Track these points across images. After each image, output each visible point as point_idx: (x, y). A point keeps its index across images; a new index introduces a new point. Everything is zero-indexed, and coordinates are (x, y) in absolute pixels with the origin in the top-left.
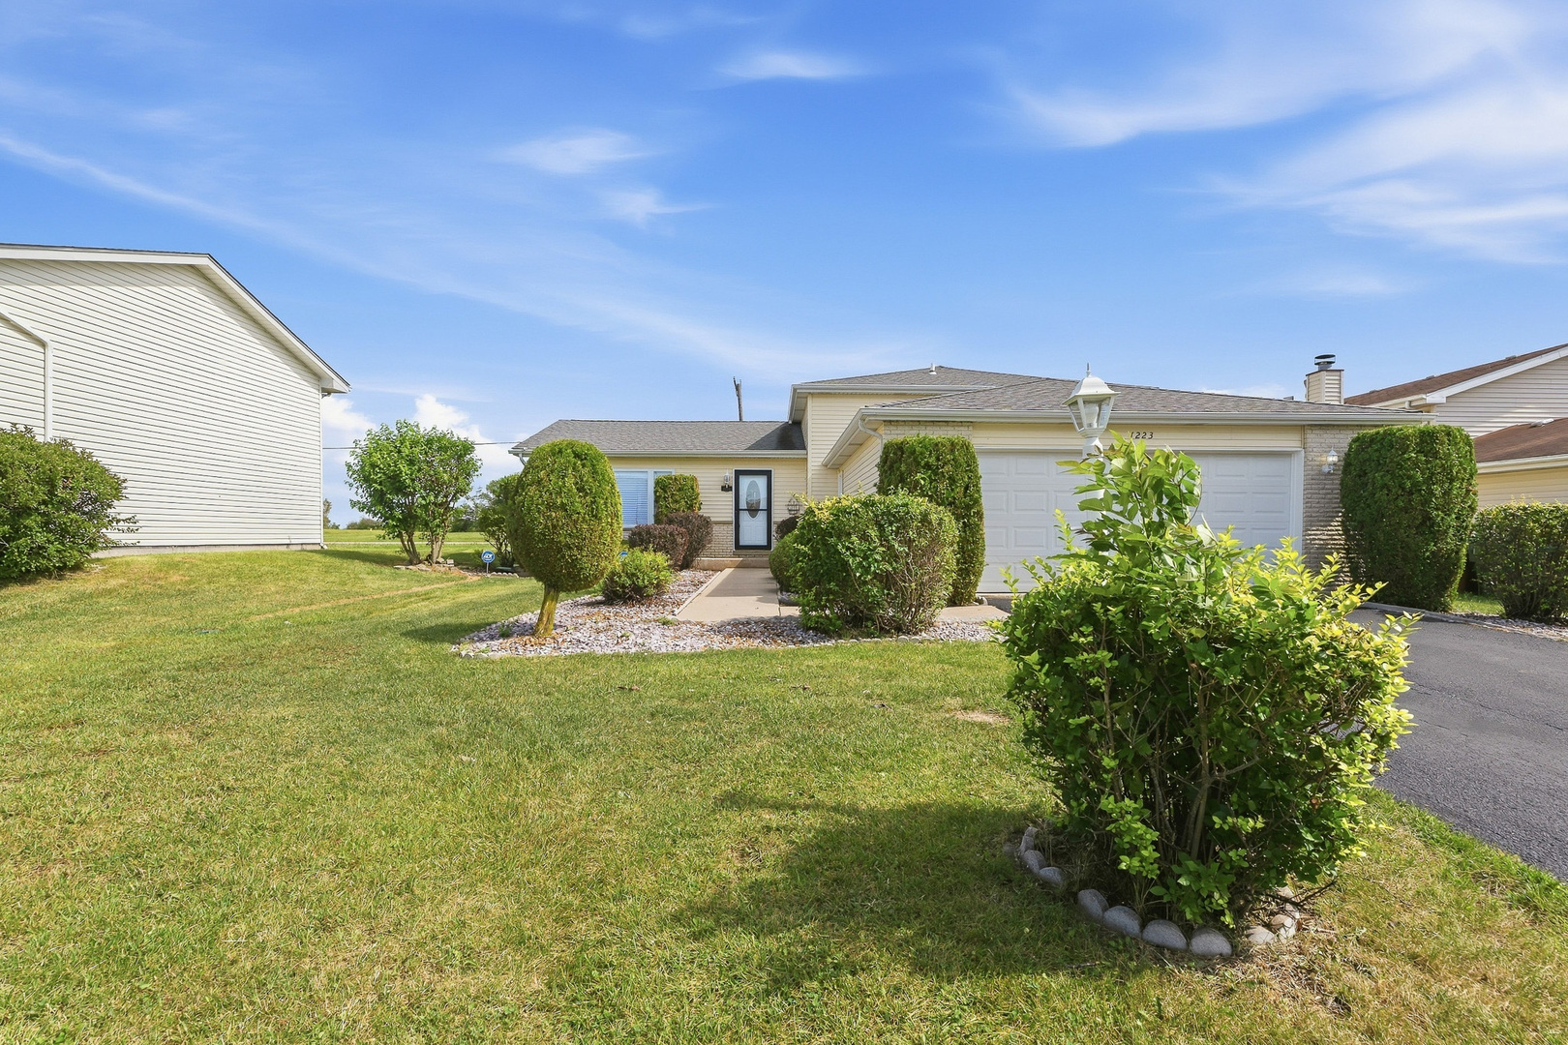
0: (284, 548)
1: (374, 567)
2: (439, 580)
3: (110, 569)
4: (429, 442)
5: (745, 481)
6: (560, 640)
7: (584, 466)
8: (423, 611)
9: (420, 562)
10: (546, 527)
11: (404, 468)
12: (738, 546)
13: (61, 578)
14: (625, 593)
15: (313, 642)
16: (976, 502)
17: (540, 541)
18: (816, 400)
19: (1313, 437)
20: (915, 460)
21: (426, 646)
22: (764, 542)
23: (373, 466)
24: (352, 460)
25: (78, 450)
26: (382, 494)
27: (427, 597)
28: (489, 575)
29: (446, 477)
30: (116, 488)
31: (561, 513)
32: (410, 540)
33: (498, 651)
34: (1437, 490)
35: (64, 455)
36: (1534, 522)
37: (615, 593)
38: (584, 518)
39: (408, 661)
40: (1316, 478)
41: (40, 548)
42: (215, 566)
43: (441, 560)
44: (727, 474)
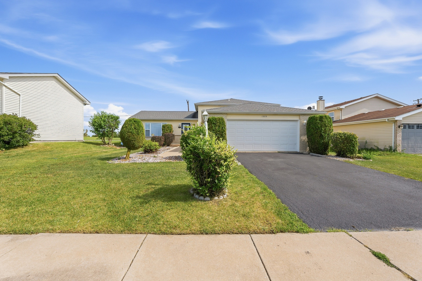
0: (74, 141)
1: (95, 146)
2: (110, 149)
3: (34, 145)
4: (109, 117)
5: (184, 126)
6: (130, 160)
7: (136, 124)
8: (104, 155)
9: (106, 144)
10: (127, 136)
11: (102, 122)
13: (22, 147)
14: (148, 151)
15: (78, 160)
16: (224, 131)
17: (126, 139)
18: (200, 107)
19: (301, 117)
20: (211, 122)
21: (102, 161)
23: (95, 122)
24: (90, 121)
25: (27, 119)
26: (97, 129)
27: (106, 152)
28: (122, 148)
29: (112, 125)
30: (35, 127)
31: (130, 134)
32: (104, 139)
33: (117, 162)
34: (323, 129)
35: (24, 120)
36: (339, 136)
37: (146, 151)
38: (135, 134)
39: (97, 164)
40: (302, 125)
41: (18, 141)
42: (57, 145)
43: (111, 144)
44: (180, 124)
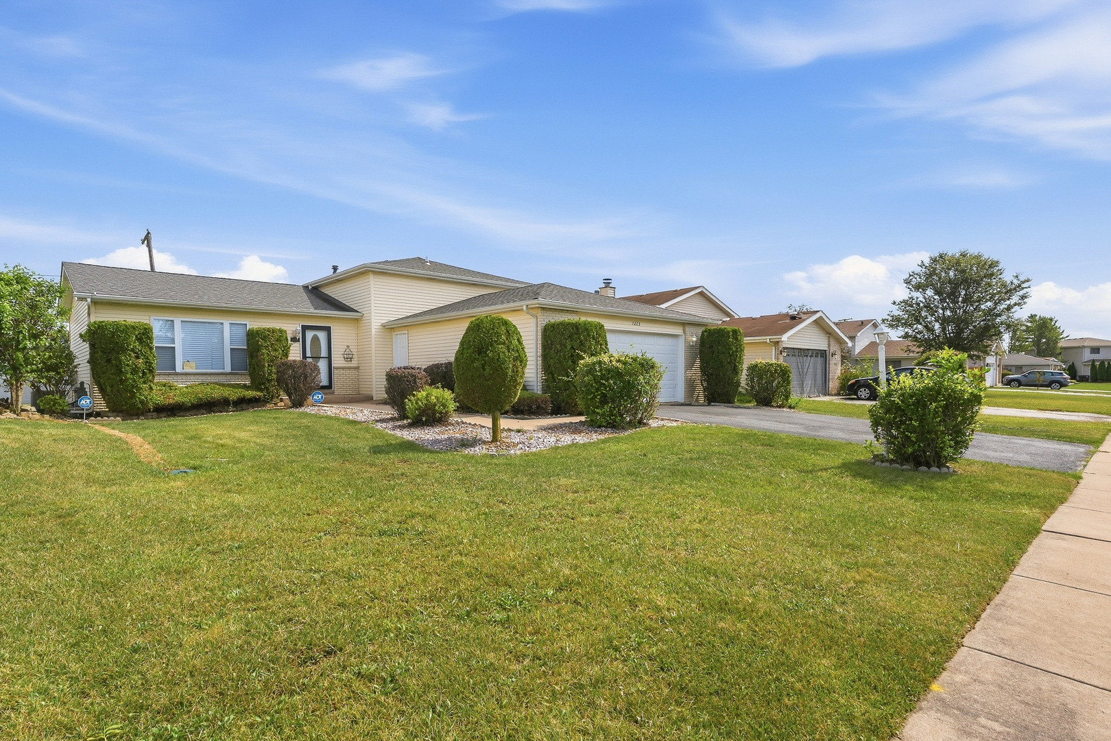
5: (310, 335)
18: (376, 276)
19: (688, 329)
40: (690, 348)
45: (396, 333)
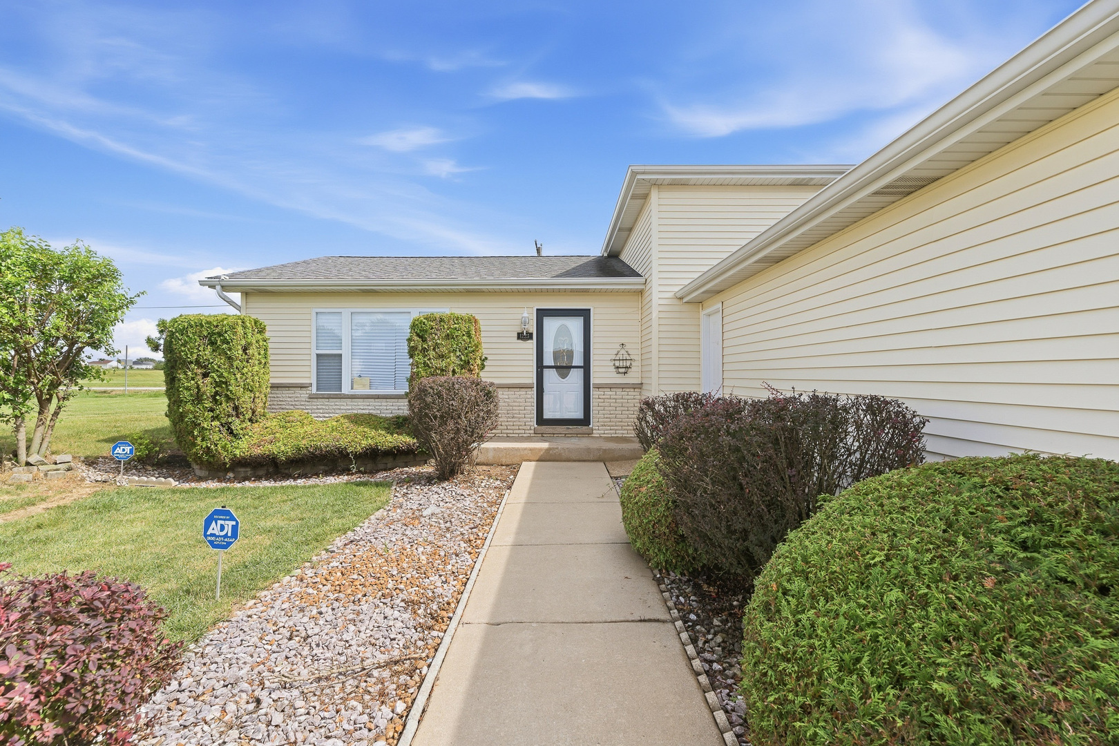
5: (551, 325)
12: (541, 420)
18: (665, 194)
22: (579, 414)
44: (525, 315)
45: (708, 311)
